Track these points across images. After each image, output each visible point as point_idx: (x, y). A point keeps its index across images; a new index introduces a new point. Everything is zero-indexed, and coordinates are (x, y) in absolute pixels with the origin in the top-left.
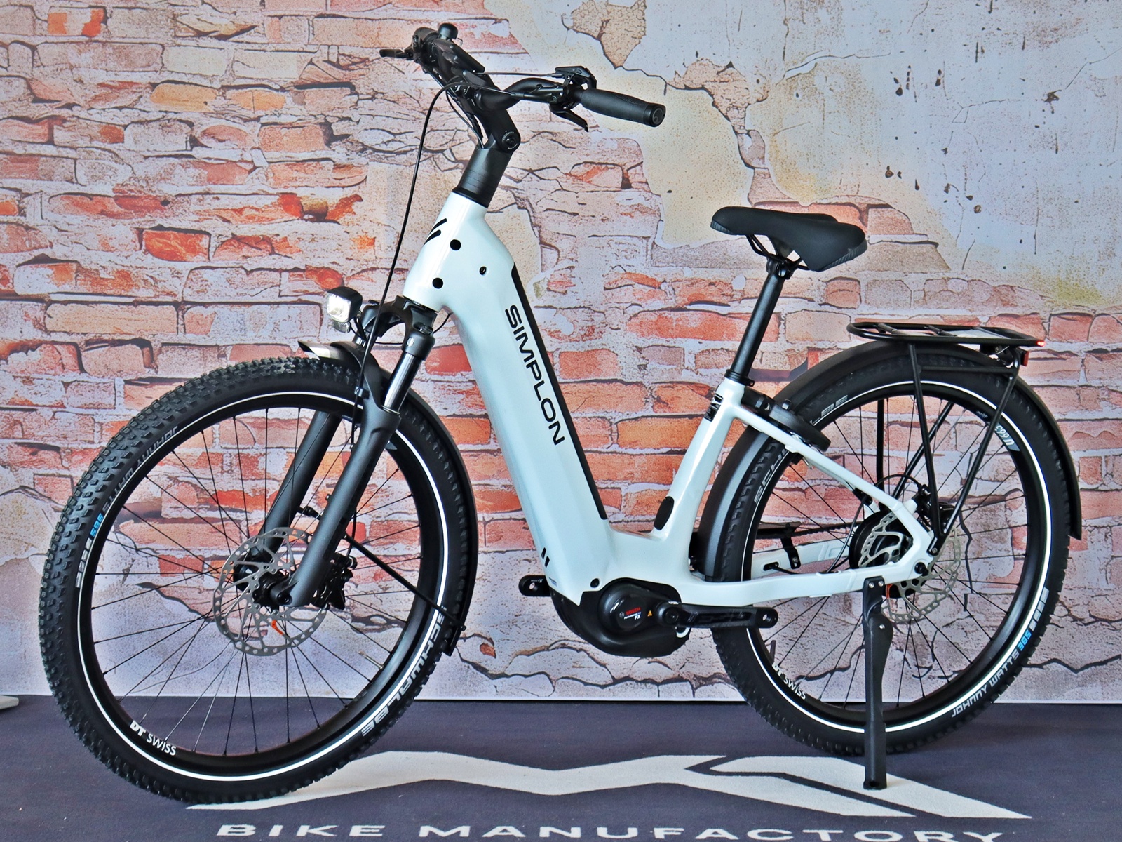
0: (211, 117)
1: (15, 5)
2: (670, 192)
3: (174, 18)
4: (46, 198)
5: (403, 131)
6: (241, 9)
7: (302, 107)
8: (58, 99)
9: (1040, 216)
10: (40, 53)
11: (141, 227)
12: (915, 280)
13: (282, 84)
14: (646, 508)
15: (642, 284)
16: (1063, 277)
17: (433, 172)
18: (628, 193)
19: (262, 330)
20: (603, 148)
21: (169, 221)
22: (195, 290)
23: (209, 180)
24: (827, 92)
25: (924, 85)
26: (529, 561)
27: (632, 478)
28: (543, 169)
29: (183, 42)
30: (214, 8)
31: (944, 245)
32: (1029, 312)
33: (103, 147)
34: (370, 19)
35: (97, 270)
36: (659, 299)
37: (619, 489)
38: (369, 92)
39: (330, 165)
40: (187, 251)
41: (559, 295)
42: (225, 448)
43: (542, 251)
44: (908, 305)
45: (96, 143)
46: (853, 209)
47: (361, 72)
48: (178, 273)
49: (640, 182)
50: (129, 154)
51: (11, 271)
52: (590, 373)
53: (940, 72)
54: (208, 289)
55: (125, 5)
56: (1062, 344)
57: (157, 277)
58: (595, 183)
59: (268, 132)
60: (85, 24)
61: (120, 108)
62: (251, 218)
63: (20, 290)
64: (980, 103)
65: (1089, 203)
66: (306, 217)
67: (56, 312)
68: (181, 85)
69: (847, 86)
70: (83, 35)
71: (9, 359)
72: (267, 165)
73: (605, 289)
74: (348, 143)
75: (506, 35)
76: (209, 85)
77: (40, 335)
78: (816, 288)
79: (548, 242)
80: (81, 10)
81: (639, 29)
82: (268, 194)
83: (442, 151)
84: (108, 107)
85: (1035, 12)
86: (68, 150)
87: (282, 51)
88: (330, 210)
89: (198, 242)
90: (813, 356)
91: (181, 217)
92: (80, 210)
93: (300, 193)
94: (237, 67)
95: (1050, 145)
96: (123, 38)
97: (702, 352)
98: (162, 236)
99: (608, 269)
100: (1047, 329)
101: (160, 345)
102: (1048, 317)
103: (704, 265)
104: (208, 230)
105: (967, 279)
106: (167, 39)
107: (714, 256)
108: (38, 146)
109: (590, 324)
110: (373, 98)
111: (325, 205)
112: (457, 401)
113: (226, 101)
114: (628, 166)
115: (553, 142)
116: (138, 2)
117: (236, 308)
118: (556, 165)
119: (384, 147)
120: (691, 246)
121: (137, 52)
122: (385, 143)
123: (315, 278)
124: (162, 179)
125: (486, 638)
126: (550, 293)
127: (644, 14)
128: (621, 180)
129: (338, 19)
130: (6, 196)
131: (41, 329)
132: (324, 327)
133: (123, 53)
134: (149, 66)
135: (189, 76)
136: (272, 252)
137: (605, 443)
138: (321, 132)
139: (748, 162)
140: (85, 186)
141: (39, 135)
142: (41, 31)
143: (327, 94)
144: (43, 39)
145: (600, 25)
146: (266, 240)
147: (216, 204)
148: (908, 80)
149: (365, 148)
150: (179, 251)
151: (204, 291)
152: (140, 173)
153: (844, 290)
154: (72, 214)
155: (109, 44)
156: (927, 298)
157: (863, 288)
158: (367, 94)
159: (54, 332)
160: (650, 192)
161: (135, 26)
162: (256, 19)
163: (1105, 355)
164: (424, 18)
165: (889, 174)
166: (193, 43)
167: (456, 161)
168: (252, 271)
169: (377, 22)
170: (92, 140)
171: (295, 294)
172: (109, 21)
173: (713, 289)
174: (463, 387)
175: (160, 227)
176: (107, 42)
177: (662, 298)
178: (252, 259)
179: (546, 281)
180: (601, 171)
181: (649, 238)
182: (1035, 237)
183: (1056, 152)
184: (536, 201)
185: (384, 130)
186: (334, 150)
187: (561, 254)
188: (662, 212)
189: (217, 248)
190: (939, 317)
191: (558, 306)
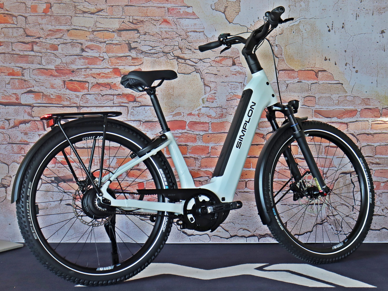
0: (89, 41)
1: (19, 2)
3: (75, 7)
4: (31, 70)
5: (156, 46)
6: (99, 4)
7: (120, 38)
8: (35, 35)
9: (378, 74)
10: (28, 19)
11: (65, 80)
12: (335, 97)
13: (113, 30)
16: (386, 95)
17: (167, 60)
18: (234, 67)
21: (74, 78)
22: (84, 102)
23: (88, 63)
24: (304, 31)
25: (338, 28)
28: (205, 59)
29: (79, 15)
30: (89, 3)
31: (345, 84)
32: (375, 107)
33: (51, 52)
34: (144, 7)
35: (49, 95)
38: (144, 32)
39: (130, 58)
40: (81, 88)
41: (211, 103)
42: (95, 157)
43: (205, 87)
44: (333, 105)
45: (48, 51)
46: (313, 72)
47: (141, 25)
48: (78, 96)
49: (239, 63)
50: (60, 55)
51: (19, 96)
52: (222, 130)
53: (343, 24)
54: (88, 101)
55: (58, 2)
56: (386, 118)
57: (71, 98)
58: (223, 63)
59: (109, 47)
60: (44, 9)
61: (57, 38)
62: (103, 76)
63: (23, 102)
64: (358, 34)
67: (36, 110)
68: (78, 30)
69: (311, 29)
70: (43, 13)
71: (19, 126)
72: (108, 58)
73: (227, 101)
74: (136, 50)
75: (191, 12)
76: (88, 30)
77: (30, 118)
78: (300, 99)
79: (207, 84)
80: (42, 4)
81: (238, 9)
82: (109, 68)
83: (169, 53)
84: (52, 38)
85: (377, 2)
86: (39, 53)
87: (113, 18)
89: (85, 85)
91: (79, 77)
92: (43, 74)
93: (120, 68)
94: (97, 24)
95: (382, 49)
96: (57, 14)
97: (261, 122)
98: (72, 83)
99: (228, 94)
100: (381, 113)
102: (381, 109)
104: (88, 81)
105: (353, 96)
106: (73, 14)
108: (28, 52)
109: (222, 113)
110: (145, 34)
113: (94, 36)
114: (235, 57)
116: (62, 1)
117: (98, 108)
118: (209, 57)
119: (149, 52)
121: (63, 19)
122: (149, 50)
123: (126, 97)
124: (72, 63)
126: (208, 102)
127: (240, 4)
128: (232, 62)
129: (133, 7)
130: (17, 70)
131: (30, 116)
132: (129, 115)
133: (57, 19)
134: (66, 23)
135: (81, 27)
136: (111, 89)
138: (127, 47)
139: (276, 56)
140: (45, 66)
141: (29, 48)
142: (29, 12)
143: (129, 33)
144: (29, 14)
145: (224, 8)
146: (108, 84)
147: (91, 72)
148: (332, 26)
149: (142, 52)
150: (78, 88)
152: (64, 61)
153: (310, 100)
154: (40, 76)
155: (52, 16)
156: (339, 103)
157: (317, 100)
158: (143, 33)
159: (35, 117)
160: (242, 66)
161: (61, 10)
162: (104, 7)
164: (162, 6)
165: (326, 60)
166: (82, 16)
167: (174, 56)
168: (104, 95)
169: (146, 8)
170: (47, 50)
171: (119, 103)
172: (52, 8)
174: (177, 135)
175: (71, 80)
176: (51, 15)
178: (104, 91)
179: (206, 98)
180: (225, 59)
181: (242, 82)
182: (377, 81)
183: (384, 51)
184: (202, 70)
185: (149, 46)
186: (132, 53)
187: (212, 89)
188: (246, 73)
189: (91, 87)
190: (343, 109)
191: (210, 107)
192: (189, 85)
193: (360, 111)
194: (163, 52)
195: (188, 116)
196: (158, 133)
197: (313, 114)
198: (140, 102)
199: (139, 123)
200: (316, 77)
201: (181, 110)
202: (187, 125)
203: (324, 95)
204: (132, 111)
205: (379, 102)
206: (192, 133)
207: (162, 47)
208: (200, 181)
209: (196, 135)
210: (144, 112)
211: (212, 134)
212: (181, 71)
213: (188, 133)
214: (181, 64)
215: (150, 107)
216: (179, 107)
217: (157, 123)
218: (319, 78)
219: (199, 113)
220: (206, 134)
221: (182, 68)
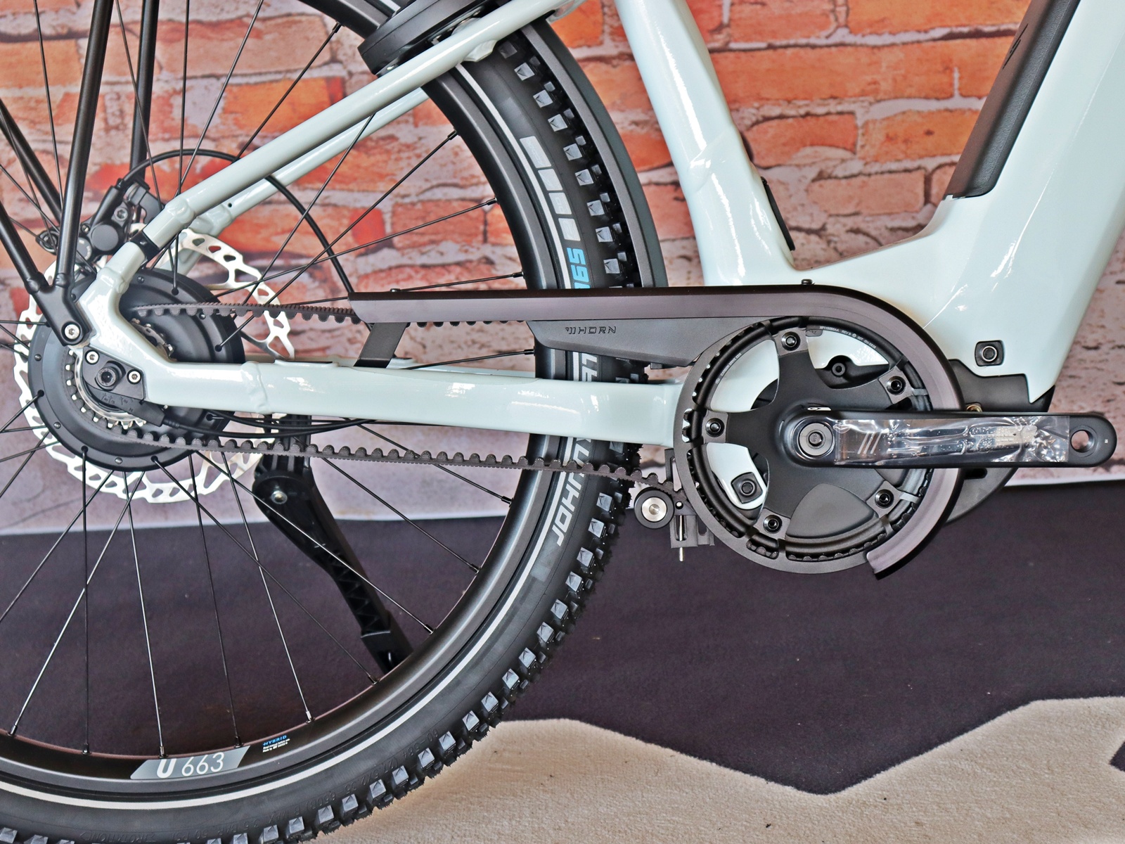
14: (903, 147)
27: (876, 91)
37: (852, 113)
137: (823, 27)
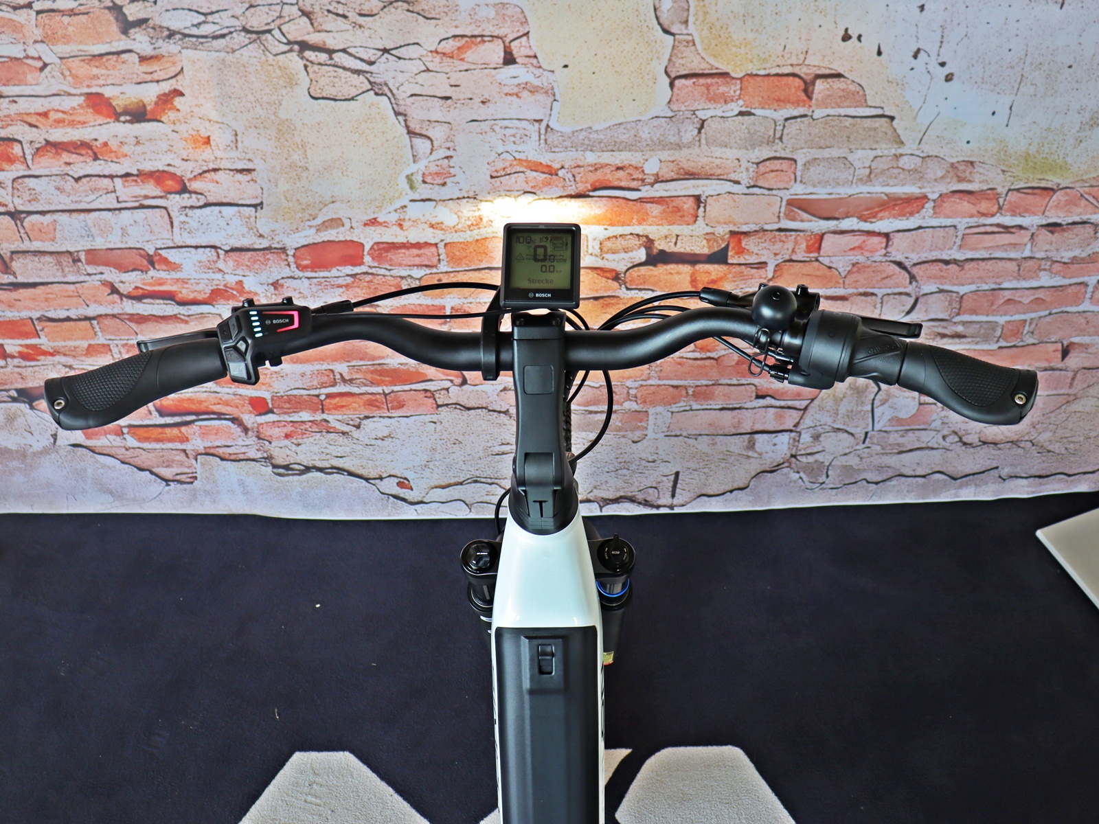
2: (566, 66)
5: (214, 9)
9: (1022, 84)
12: (861, 158)
15: (536, 171)
16: (1032, 150)
17: (263, 58)
18: (511, 70)
19: (109, 235)
20: (476, 17)
22: (25, 199)
26: (435, 423)
28: (401, 47)
31: (902, 119)
32: (985, 188)
36: (557, 186)
39: (133, 58)
41: (437, 187)
42: (110, 340)
43: (411, 141)
44: (850, 183)
46: (797, 80)
48: (1, 183)
49: (527, 56)
52: (481, 261)
54: (39, 197)
56: (1014, 218)
58: (469, 60)
62: (60, 121)
65: (1085, 67)
66: (122, 118)
72: (58, 61)
73: (492, 179)
74: (149, 30)
78: (744, 170)
79: (417, 131)
82: (70, 94)
83: (269, 31)
88: (149, 108)
89: (10, 150)
90: (736, 239)
93: (108, 92)
97: (609, 238)
99: (493, 156)
100: (1001, 204)
101: (9, 254)
102: (1005, 193)
103: (610, 148)
104: (16, 137)
105: (922, 155)
107: (622, 138)
109: (477, 215)
111: (141, 104)
112: (337, 294)
114: (511, 37)
115: (409, 14)
117: (75, 215)
118: (417, 41)
119: (195, 31)
120: (595, 128)
122: (193, 25)
123: (152, 182)
125: (401, 478)
126: (426, 185)
128: (502, 54)
132: (176, 230)
136: (96, 158)
138: (112, 19)
139: (666, 26)
146: (84, 145)
149: (171, 34)
151: (36, 200)
153: (777, 171)
156: (872, 176)
157: (800, 167)
160: (540, 67)
163: (1057, 228)
165: (846, 37)
167: (289, 43)
168: (80, 178)
171: (134, 199)
173: (621, 173)
174: (340, 281)
177: (560, 185)
178: (77, 165)
179: (421, 173)
180: (476, 45)
181: (541, 120)
182: (1011, 108)
183: (1061, 8)
184: (397, 85)
185: (190, 10)
186: (134, 40)
187: (435, 144)
188: (556, 90)
189: (33, 155)
190: (883, 195)
191: (437, 199)
192: (357, 134)
193: (934, 201)
194: (245, 30)
195: (367, 227)
196: (278, 280)
197: (783, 209)
198: (201, 194)
199: (215, 254)
200: (805, 98)
201: (339, 211)
202: (365, 253)
203: (826, 153)
204: (183, 218)
205: (1003, 171)
206: (387, 273)
207: (238, 11)
208: (426, 391)
209: (399, 279)
210: (222, 223)
211: (452, 275)
212: (319, 91)
213: (372, 274)
214: (316, 68)
215: (236, 208)
216: (333, 202)
217: (268, 252)
218: (814, 101)
219: (402, 217)
220: (431, 274)
221: (322, 82)
